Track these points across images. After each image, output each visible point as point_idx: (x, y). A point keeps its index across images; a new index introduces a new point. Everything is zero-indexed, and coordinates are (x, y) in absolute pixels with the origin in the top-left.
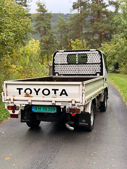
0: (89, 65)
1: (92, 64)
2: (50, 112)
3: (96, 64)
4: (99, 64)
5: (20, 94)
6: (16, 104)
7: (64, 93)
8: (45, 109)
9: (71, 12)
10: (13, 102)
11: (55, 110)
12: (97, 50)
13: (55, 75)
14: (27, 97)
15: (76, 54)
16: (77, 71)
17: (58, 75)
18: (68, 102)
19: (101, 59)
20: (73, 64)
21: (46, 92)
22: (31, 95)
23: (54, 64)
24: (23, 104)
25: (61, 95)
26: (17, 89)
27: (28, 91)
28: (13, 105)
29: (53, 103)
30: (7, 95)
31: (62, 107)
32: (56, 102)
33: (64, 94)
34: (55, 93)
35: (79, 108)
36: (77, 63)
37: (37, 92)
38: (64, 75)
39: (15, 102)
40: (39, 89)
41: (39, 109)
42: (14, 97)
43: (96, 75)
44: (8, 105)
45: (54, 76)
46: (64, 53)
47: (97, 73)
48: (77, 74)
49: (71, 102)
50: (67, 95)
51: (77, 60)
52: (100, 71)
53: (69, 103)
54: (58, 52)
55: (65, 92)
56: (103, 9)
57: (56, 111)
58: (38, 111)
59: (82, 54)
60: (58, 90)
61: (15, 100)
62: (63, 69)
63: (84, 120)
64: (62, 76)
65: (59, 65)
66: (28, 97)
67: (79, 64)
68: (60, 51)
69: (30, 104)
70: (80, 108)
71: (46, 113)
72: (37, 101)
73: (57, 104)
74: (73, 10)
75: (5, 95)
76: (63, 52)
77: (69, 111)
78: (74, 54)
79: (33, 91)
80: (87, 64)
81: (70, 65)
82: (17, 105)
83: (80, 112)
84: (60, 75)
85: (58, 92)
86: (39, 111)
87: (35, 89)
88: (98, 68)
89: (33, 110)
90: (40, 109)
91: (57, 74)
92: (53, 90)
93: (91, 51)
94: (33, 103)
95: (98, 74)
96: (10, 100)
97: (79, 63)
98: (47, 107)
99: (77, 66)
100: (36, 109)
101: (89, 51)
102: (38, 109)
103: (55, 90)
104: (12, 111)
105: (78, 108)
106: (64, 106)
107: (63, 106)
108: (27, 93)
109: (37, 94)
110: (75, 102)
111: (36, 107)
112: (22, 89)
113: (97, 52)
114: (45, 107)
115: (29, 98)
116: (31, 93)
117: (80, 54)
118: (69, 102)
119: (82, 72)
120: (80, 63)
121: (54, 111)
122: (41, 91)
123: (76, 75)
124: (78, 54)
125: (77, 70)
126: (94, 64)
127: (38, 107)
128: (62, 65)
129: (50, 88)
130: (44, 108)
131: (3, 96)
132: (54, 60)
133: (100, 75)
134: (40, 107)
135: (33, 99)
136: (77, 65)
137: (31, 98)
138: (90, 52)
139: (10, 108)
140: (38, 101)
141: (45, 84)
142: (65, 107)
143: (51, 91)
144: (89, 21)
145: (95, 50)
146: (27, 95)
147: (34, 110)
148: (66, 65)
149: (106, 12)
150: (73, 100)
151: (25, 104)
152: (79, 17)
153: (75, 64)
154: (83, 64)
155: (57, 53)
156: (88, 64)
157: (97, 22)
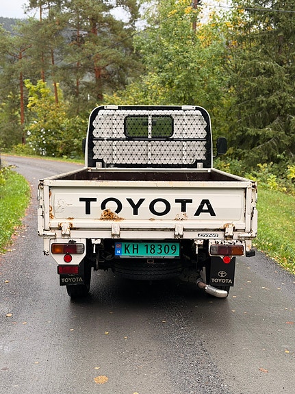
0: (178, 142)
1: (185, 140)
2: (163, 255)
3: (196, 140)
4: (202, 141)
5: (88, 212)
6: (74, 240)
7: (206, 208)
8: (149, 249)
9: (25, 13)
10: (68, 233)
11: (175, 250)
12: (197, 109)
13: (95, 167)
14: (107, 219)
15: (147, 116)
16: (149, 157)
17: (103, 167)
18: (215, 230)
19: (207, 129)
20: (139, 139)
21: (159, 207)
22: (119, 215)
23: (92, 138)
24: (96, 239)
25: (197, 214)
26: (81, 200)
27: (112, 206)
28: (67, 242)
29: (176, 233)
30: (51, 216)
31: (198, 242)
32: (184, 230)
33: (205, 211)
34: (184, 209)
35: (241, 244)
36: (150, 137)
37: (135, 208)
38: (116, 165)
39: (74, 234)
40: (141, 201)
41: (134, 249)
42: (71, 221)
43: (195, 166)
44: (52, 242)
45: (92, 168)
46: (118, 111)
47: (198, 161)
48: (149, 163)
49: (224, 230)
50: (213, 214)
51: (150, 131)
52: (204, 158)
53: (218, 232)
54: (103, 108)
55: (210, 207)
56: (104, 14)
57: (177, 254)
58: (131, 254)
59: (163, 116)
60: (190, 201)
61: (75, 229)
62: (115, 152)
63: (222, 273)
64: (112, 169)
65: (105, 142)
66: (110, 219)
67: (155, 141)
68: (109, 107)
69: (116, 238)
70: (243, 244)
71: (150, 260)
72: (133, 229)
73: (187, 236)
74: (30, 8)
75: (47, 215)
76: (115, 110)
77: (216, 252)
78: (142, 116)
79: (126, 205)
80: (173, 140)
81: (134, 141)
82: (78, 241)
83: (244, 252)
84: (108, 165)
85: (192, 208)
86: (133, 255)
87: (130, 201)
88: (199, 151)
89: (119, 252)
90: (137, 249)
91: (99, 164)
92: (177, 201)
93: (184, 110)
94: (124, 235)
95: (200, 164)
96: (60, 228)
97: (154, 138)
98: (156, 244)
99: (149, 144)
100: (126, 249)
101: (180, 109)
102: (130, 249)
103: (184, 203)
104: (63, 256)
105: (239, 243)
106: (204, 240)
107: (200, 239)
108: (107, 211)
109: (136, 213)
110: (235, 230)
111: (127, 244)
112: (95, 200)
113: (199, 112)
114: (149, 244)
115: (112, 222)
116: (118, 211)
117: (158, 116)
118: (218, 230)
119: (162, 158)
120: (156, 137)
121: (173, 254)
122: (145, 205)
123: (147, 166)
124: (153, 116)
125: (149, 153)
126: (191, 141)
127: (131, 244)
128: (113, 140)
129: (171, 197)
130: (147, 246)
131: (40, 218)
132: (92, 128)
133: (204, 167)
134: (135, 244)
135: (124, 224)
136: (150, 141)
137: (118, 222)
138: (181, 112)
139: (58, 250)
140: (138, 229)
141: (159, 186)
142: (206, 242)
143: (173, 205)
144: (69, 39)
145: (195, 107)
146: (109, 216)
147: (121, 253)
148: (124, 140)
149: (111, 22)
150: (228, 225)
151: (102, 239)
152: (47, 26)
153: (145, 138)
154: (165, 141)
155: (101, 112)
156: (176, 141)
157: (92, 44)
